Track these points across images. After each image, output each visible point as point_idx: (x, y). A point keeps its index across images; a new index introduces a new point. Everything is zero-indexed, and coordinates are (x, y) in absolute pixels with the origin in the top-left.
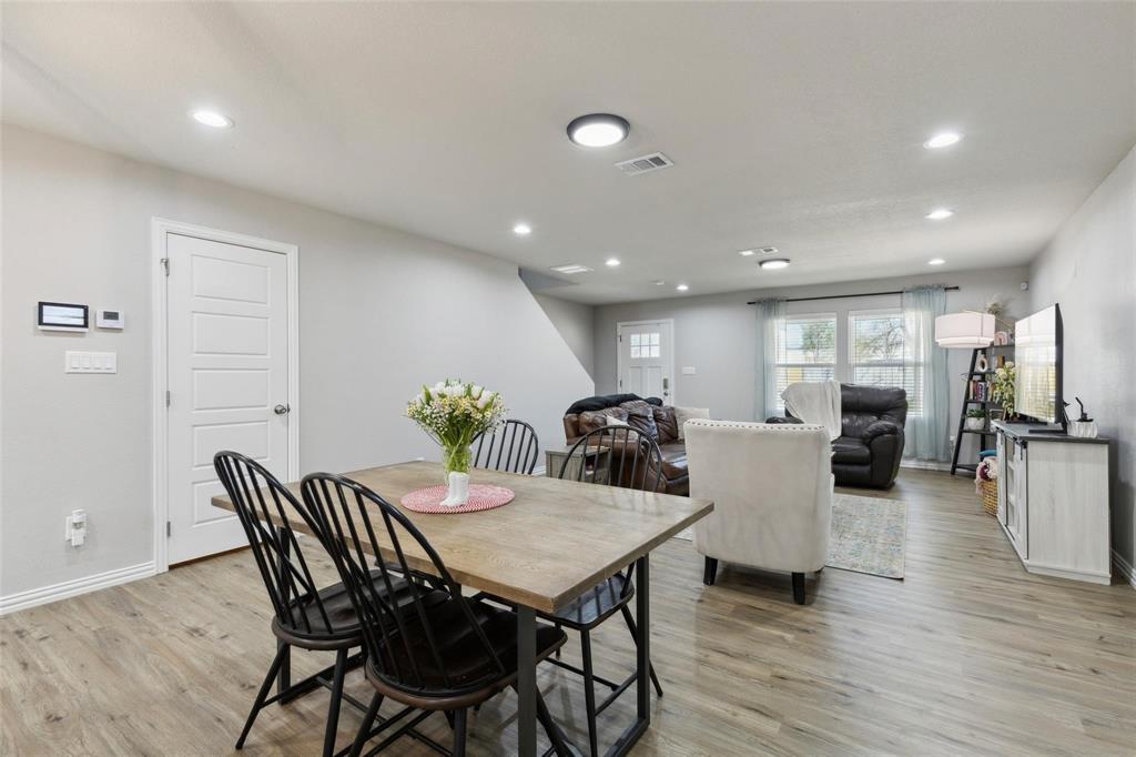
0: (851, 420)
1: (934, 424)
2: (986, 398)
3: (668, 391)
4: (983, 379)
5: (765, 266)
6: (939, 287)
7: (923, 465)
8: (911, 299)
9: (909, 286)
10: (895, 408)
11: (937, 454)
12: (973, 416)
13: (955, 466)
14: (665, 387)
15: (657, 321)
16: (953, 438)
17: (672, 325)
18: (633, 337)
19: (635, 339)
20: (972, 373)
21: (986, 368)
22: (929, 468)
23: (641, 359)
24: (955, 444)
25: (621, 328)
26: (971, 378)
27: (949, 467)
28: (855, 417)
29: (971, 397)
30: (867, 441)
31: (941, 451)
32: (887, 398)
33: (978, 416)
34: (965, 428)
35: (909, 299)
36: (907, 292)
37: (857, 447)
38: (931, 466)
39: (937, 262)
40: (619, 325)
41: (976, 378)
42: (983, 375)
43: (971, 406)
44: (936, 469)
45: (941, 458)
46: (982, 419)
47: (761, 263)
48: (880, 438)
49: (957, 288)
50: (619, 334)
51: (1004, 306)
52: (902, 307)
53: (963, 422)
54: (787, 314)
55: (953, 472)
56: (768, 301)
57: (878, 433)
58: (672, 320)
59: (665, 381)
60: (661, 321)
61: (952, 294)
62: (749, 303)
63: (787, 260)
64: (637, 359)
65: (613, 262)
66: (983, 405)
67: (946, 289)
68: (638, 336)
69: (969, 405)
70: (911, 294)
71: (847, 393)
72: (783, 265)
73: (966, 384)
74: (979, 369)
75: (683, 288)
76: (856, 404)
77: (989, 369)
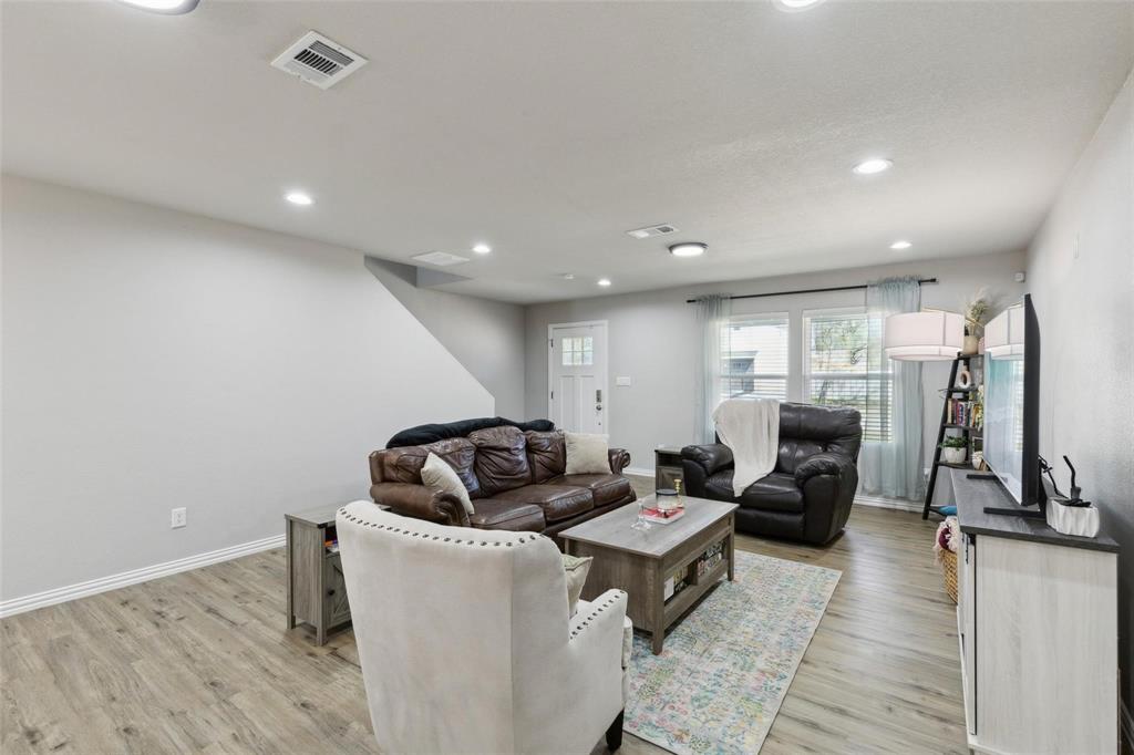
0: (791, 449)
1: (903, 452)
2: (968, 424)
3: (601, 404)
4: (966, 399)
5: (678, 252)
6: (912, 279)
7: (890, 504)
8: (877, 295)
9: (874, 278)
10: (845, 435)
11: (907, 490)
12: (951, 445)
13: (928, 508)
14: (599, 400)
15: (589, 323)
16: (928, 471)
17: (606, 328)
18: (565, 341)
19: (567, 344)
20: (951, 389)
21: (969, 383)
22: (898, 507)
23: (573, 366)
24: (929, 479)
25: (552, 331)
26: (949, 395)
27: (920, 508)
28: (795, 446)
29: (949, 420)
30: (802, 482)
31: (912, 488)
32: (836, 422)
33: (957, 446)
34: (941, 460)
35: (874, 294)
36: (873, 286)
37: (788, 490)
38: (901, 505)
39: (901, 245)
40: (551, 327)
41: (956, 396)
42: (965, 392)
43: (949, 432)
44: (907, 509)
45: (912, 496)
46: (963, 450)
47: (671, 248)
48: (815, 478)
49: (934, 280)
50: (550, 338)
51: (993, 303)
52: (866, 304)
53: (939, 452)
54: (731, 314)
55: (925, 516)
56: (710, 299)
57: (814, 472)
58: (606, 322)
59: (599, 393)
60: (593, 323)
61: (926, 288)
62: (689, 301)
63: (703, 245)
64: (569, 367)
65: (482, 249)
66: (966, 433)
67: (920, 282)
68: (570, 340)
69: (947, 430)
70: (877, 289)
71: (785, 414)
72: (698, 251)
73: (944, 402)
74: (959, 384)
75: (604, 283)
76: (799, 429)
77: (973, 385)
